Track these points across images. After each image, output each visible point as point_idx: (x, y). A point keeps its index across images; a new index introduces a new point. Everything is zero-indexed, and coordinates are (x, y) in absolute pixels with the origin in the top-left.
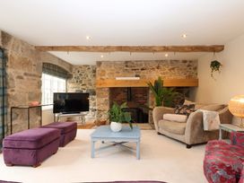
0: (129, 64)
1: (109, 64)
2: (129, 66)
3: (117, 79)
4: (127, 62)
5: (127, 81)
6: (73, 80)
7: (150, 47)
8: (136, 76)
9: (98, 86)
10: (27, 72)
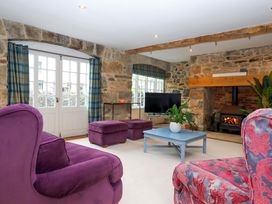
0: (231, 56)
1: (205, 58)
2: (231, 58)
3: (214, 76)
4: (228, 53)
5: (226, 78)
6: (171, 79)
7: (239, 31)
8: (242, 71)
9: (191, 86)
10: (118, 74)
